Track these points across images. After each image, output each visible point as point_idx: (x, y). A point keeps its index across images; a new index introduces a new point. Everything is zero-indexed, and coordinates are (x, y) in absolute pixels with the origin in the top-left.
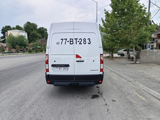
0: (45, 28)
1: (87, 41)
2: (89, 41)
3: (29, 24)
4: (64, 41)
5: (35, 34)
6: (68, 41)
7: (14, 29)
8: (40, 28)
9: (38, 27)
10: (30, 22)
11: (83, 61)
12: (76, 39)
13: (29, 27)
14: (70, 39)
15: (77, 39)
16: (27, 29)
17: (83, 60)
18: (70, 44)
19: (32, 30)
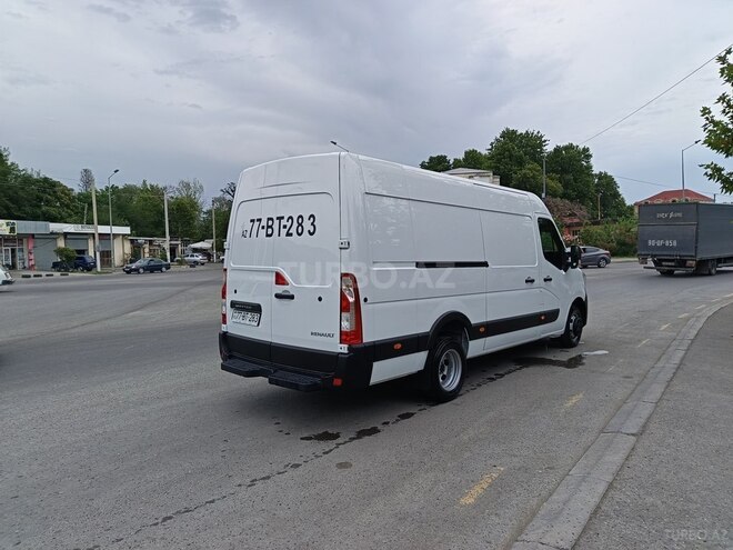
0: (581, 147)
1: (307, 225)
2: (312, 224)
3: (512, 140)
4: (257, 223)
5: (534, 177)
6: (263, 227)
7: (457, 164)
8: (558, 150)
9: (549, 148)
10: (514, 132)
11: (292, 297)
12: (280, 218)
13: (509, 151)
14: (269, 219)
15: (283, 218)
16: (499, 161)
17: (292, 293)
18: (268, 235)
19: (521, 163)
